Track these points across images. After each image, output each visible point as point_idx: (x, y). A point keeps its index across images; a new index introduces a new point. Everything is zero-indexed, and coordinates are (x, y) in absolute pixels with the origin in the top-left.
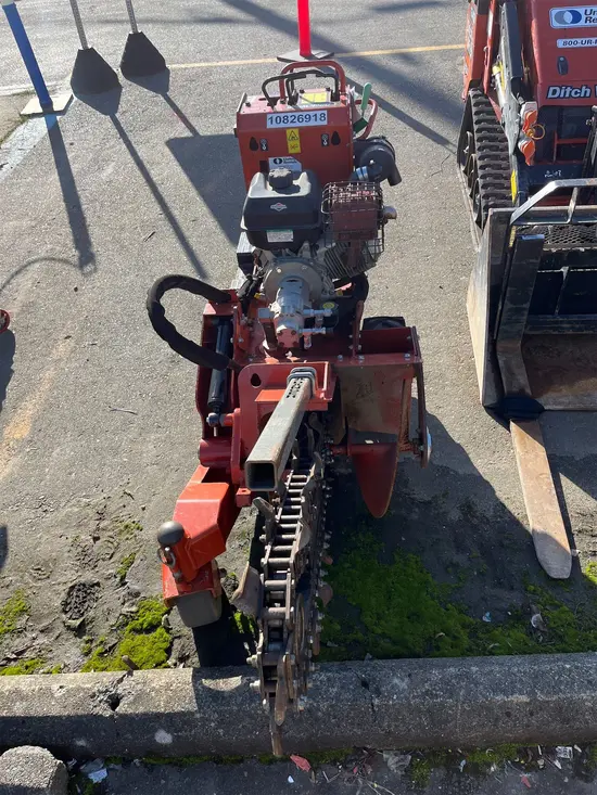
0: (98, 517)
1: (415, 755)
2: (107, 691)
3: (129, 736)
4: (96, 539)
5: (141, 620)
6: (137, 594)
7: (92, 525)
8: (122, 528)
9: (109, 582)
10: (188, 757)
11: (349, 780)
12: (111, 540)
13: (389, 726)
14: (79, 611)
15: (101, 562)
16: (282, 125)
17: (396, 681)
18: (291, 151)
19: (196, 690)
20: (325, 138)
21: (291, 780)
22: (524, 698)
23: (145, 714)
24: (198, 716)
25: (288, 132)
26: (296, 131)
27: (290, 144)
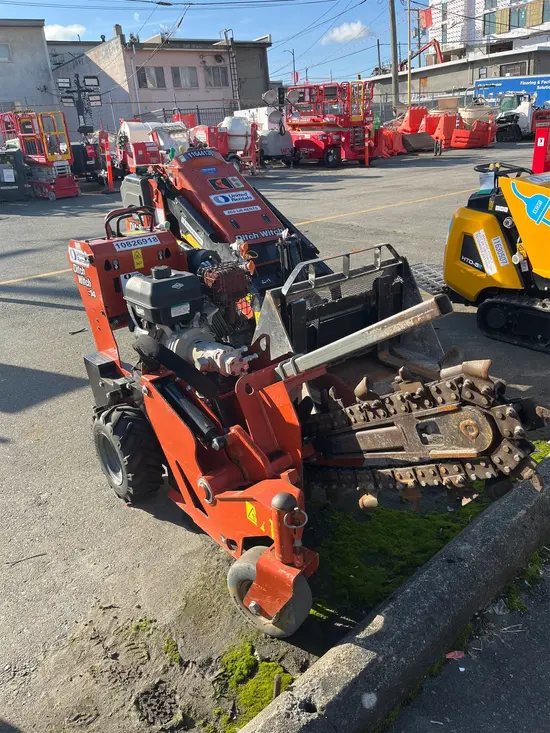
0: (95, 642)
1: (504, 597)
2: (293, 706)
3: (345, 722)
4: (115, 656)
5: (237, 672)
6: (210, 661)
7: (98, 650)
8: (134, 632)
9: (171, 671)
10: (388, 716)
11: (490, 639)
12: (133, 646)
13: (484, 576)
14: (165, 714)
15: (142, 668)
16: (128, 248)
17: (463, 548)
18: (137, 267)
19: (360, 645)
20: (160, 254)
21: (462, 669)
22: (523, 512)
23: (344, 689)
24: (381, 659)
25: (134, 252)
26: (139, 251)
27: (136, 261)
